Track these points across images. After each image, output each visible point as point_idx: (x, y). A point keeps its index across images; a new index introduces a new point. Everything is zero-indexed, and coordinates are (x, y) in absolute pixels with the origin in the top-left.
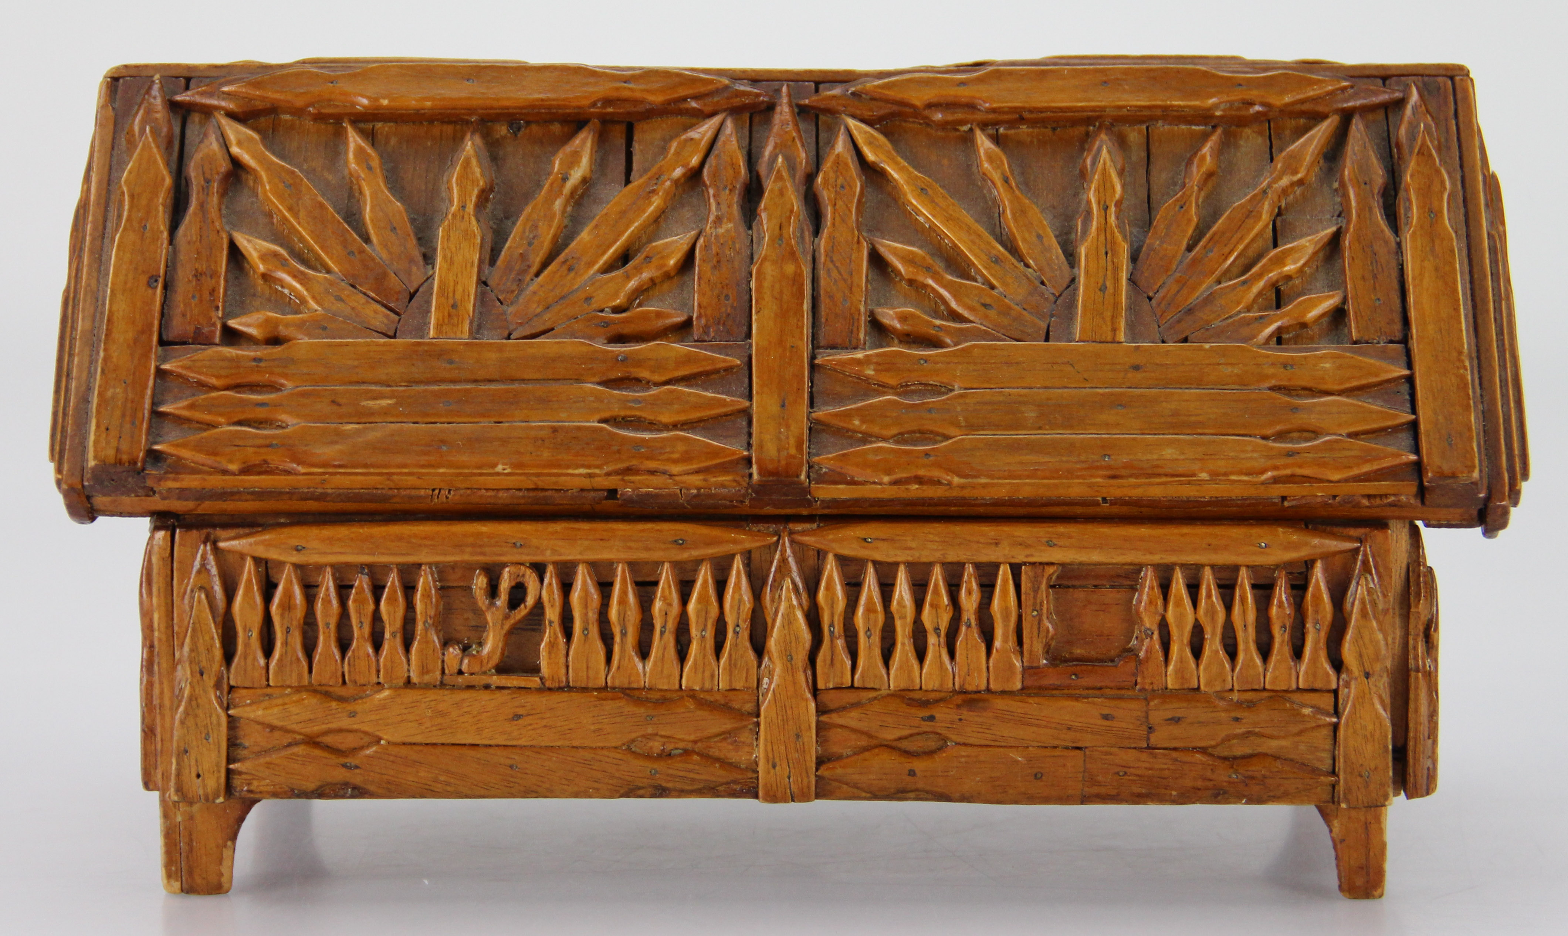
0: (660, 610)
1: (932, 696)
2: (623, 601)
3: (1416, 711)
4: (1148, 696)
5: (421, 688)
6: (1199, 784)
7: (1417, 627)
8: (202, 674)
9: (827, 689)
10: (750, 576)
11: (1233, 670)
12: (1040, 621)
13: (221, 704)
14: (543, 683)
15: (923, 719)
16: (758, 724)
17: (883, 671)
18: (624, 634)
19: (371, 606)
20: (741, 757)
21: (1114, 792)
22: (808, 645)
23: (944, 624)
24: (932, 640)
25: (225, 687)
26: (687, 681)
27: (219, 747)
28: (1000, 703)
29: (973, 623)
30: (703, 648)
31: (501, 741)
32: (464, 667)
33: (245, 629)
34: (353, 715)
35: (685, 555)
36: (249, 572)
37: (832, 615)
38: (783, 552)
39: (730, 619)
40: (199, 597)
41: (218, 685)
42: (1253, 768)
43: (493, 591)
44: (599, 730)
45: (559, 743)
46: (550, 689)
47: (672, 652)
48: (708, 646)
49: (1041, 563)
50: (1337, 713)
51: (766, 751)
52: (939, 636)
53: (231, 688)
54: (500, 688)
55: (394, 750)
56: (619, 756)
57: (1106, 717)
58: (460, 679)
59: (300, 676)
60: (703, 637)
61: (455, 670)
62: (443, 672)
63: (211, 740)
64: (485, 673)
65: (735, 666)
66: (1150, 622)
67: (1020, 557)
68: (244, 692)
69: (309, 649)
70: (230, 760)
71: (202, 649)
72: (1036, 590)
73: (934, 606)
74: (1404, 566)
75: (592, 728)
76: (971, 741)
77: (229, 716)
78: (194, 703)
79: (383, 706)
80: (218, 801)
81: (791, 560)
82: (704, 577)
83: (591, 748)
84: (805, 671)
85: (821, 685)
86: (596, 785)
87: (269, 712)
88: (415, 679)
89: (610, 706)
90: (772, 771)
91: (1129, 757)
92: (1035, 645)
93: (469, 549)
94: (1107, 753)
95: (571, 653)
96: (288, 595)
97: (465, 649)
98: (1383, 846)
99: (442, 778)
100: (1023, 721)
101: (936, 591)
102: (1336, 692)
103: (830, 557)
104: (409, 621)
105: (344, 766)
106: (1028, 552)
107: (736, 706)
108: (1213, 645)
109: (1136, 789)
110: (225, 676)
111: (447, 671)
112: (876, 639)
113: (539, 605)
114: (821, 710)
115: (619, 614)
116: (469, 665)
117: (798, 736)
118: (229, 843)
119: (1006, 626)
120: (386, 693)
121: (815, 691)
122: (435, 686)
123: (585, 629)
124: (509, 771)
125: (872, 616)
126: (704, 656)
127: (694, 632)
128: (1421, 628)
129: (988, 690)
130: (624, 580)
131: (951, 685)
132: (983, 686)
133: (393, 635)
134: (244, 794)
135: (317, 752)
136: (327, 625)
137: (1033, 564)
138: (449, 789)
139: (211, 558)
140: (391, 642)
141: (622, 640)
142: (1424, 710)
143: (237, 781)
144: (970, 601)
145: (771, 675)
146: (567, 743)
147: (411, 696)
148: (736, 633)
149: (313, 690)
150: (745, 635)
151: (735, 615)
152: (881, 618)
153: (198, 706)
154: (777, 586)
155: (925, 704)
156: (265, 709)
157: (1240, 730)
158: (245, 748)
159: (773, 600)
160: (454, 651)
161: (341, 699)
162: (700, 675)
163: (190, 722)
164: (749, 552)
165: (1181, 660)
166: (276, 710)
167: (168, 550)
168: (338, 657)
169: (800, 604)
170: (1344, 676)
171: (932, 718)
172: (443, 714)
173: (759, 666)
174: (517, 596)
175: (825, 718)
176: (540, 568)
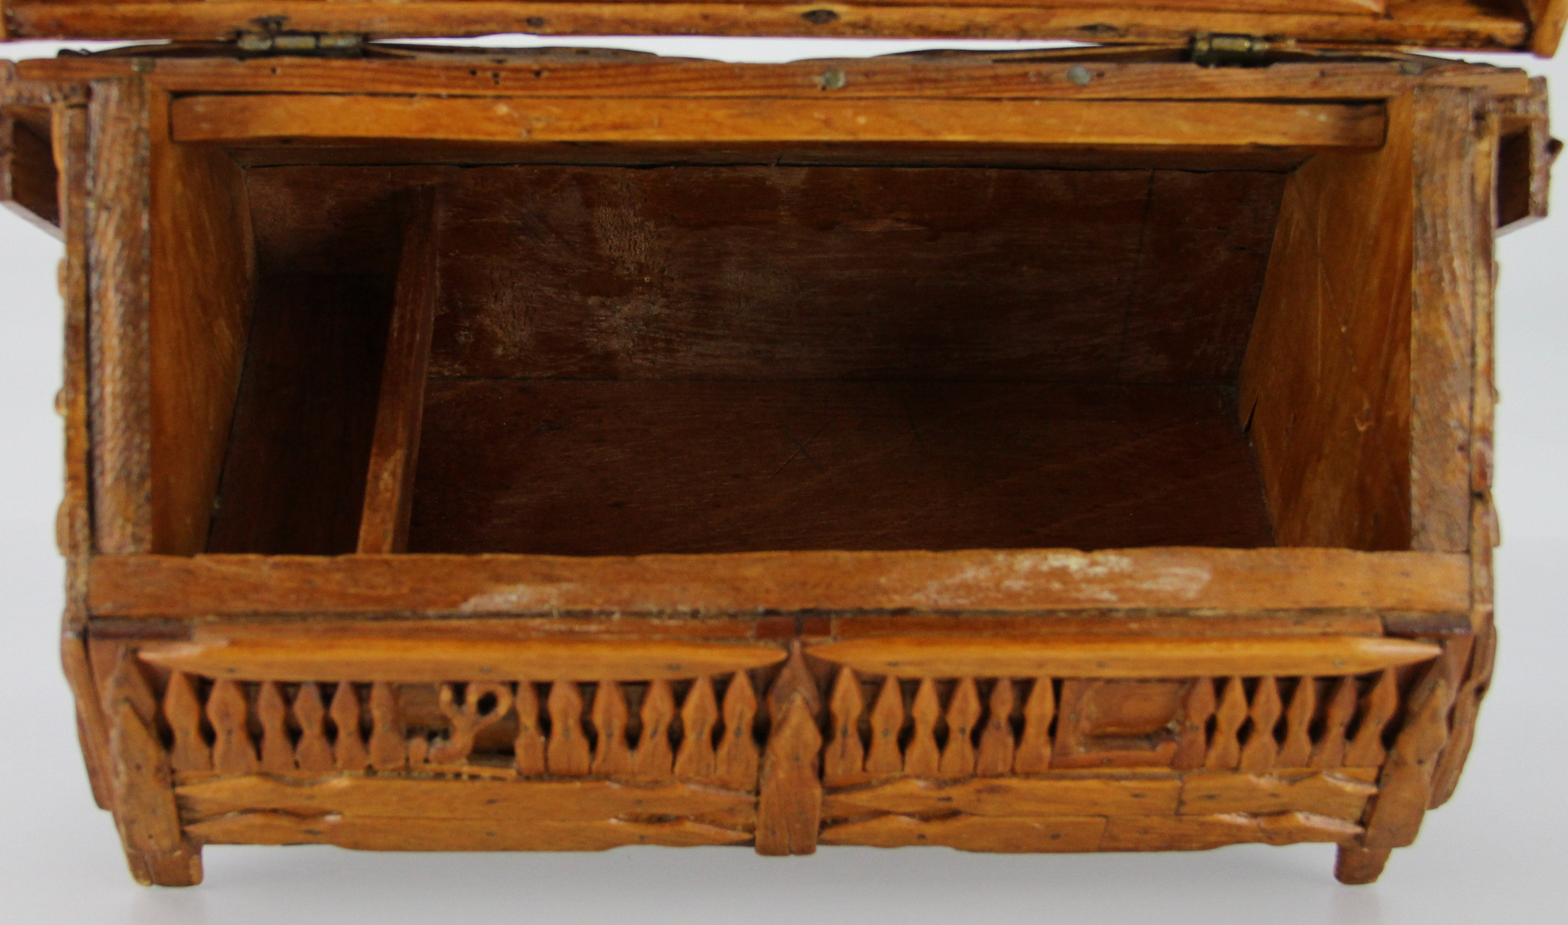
0: (651, 717)
1: (950, 776)
2: (608, 710)
5: (384, 776)
8: (139, 767)
9: (836, 774)
11: (1279, 752)
12: (1077, 721)
13: (164, 787)
14: (519, 773)
15: (939, 799)
16: (757, 801)
17: (898, 758)
19: (321, 711)
22: (816, 746)
23: (971, 721)
24: (955, 735)
25: (167, 771)
26: (681, 768)
27: (168, 817)
28: (1023, 785)
29: (1004, 722)
30: (698, 742)
31: (476, 816)
32: (431, 757)
33: (181, 728)
35: (680, 676)
36: (178, 683)
37: (846, 719)
38: (793, 668)
39: (731, 723)
40: (124, 710)
41: (158, 771)
42: (1281, 826)
43: (460, 698)
44: (584, 811)
46: (527, 777)
47: (663, 746)
48: (704, 741)
49: (1086, 679)
50: (1379, 782)
51: (766, 819)
52: (963, 732)
53: (173, 771)
54: (473, 777)
55: (359, 821)
56: (604, 827)
57: (1136, 795)
58: (428, 767)
59: (249, 764)
60: (699, 735)
61: (421, 758)
62: (408, 760)
63: (158, 813)
64: (454, 763)
65: (735, 758)
67: (1062, 673)
68: (189, 774)
69: (257, 737)
70: (182, 823)
71: (134, 749)
72: (1079, 699)
73: (962, 711)
75: (575, 809)
76: (990, 813)
77: (173, 793)
78: (134, 787)
79: (344, 791)
80: (175, 854)
81: (803, 675)
82: (701, 688)
84: (812, 765)
85: (829, 771)
86: (580, 846)
87: (218, 791)
88: (377, 765)
89: (596, 794)
90: (770, 836)
91: (1154, 822)
92: (1071, 737)
93: (429, 673)
94: (1131, 820)
95: (550, 747)
96: (225, 701)
97: (430, 738)
99: (413, 841)
100: (1046, 799)
101: (965, 699)
102: (1381, 767)
103: (847, 671)
107: (734, 786)
108: (1263, 734)
109: (1156, 842)
110: (166, 762)
111: (411, 759)
112: (893, 734)
113: (513, 714)
114: (830, 790)
115: (604, 721)
116: (435, 755)
117: (801, 811)
119: (1039, 726)
120: (345, 780)
121: (821, 776)
122: (399, 773)
123: (566, 729)
124: (487, 837)
125: (891, 720)
126: (700, 749)
127: (689, 733)
129: (1013, 772)
130: (609, 695)
131: (971, 768)
132: (1007, 769)
133: (349, 732)
135: (277, 822)
137: (1078, 679)
138: (421, 848)
139: (132, 670)
140: (347, 737)
141: (608, 739)
143: (191, 835)
144: (1002, 708)
145: (773, 768)
147: (373, 782)
148: (737, 732)
149: (265, 774)
150: (746, 735)
151: (736, 720)
152: (900, 720)
154: (785, 697)
155: (941, 785)
156: (215, 791)
157: (1275, 801)
158: (197, 812)
159: (779, 710)
160: (419, 742)
161: (297, 783)
162: (694, 765)
164: (754, 669)
165: (1225, 748)
166: (226, 794)
167: (83, 654)
168: (288, 747)
169: (811, 715)
170: (1394, 753)
171: (948, 798)
173: (761, 756)
174: (487, 703)
175: (832, 798)
176: (514, 686)
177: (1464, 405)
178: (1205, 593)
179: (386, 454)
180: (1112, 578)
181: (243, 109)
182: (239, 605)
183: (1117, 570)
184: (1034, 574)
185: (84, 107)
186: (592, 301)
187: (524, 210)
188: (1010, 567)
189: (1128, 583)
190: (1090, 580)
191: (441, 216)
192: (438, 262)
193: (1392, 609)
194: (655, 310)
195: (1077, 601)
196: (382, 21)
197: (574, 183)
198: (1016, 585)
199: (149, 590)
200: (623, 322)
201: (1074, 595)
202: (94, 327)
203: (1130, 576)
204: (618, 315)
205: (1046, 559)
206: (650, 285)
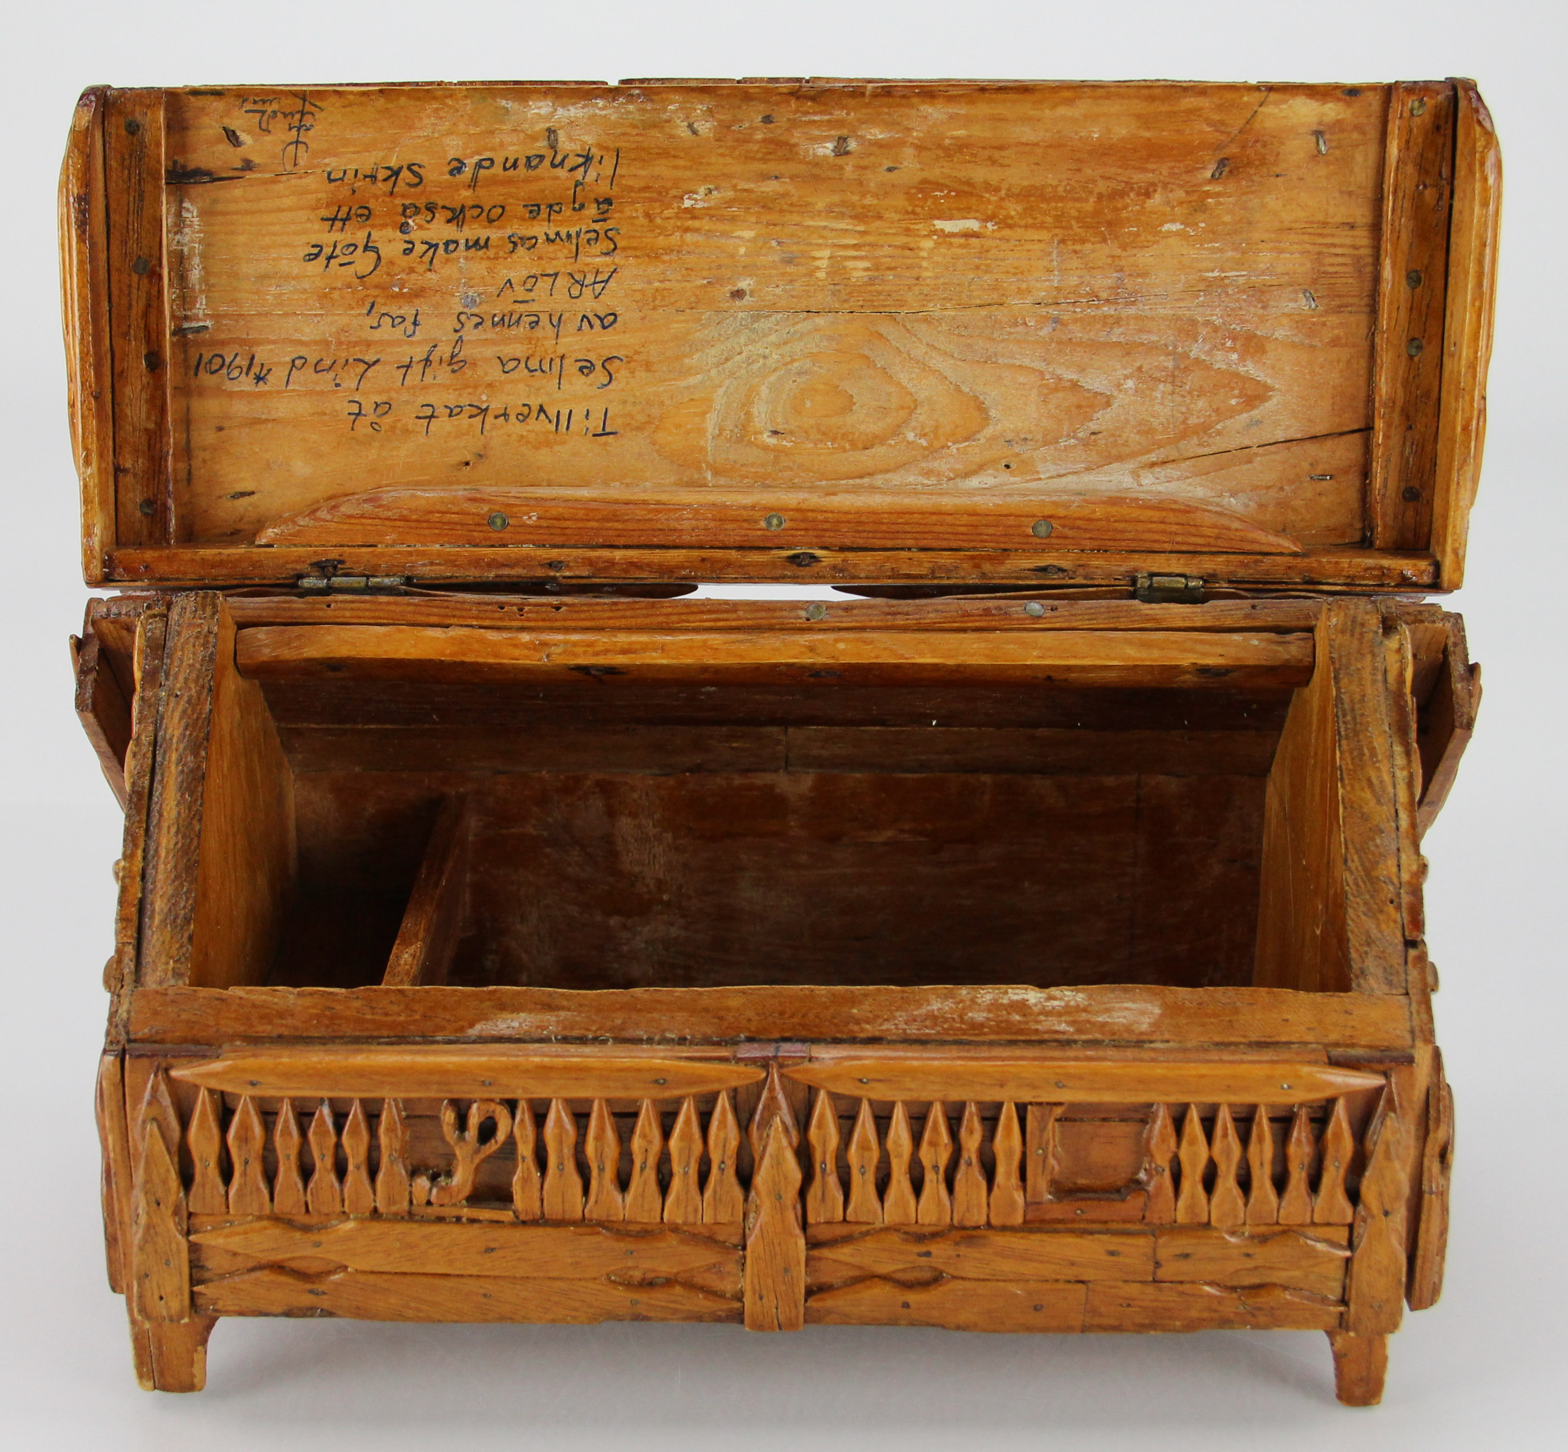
0: (640, 1147)
1: (927, 1230)
2: (599, 1138)
3: (1428, 1230)
4: (1157, 1231)
5: (388, 1220)
6: (1205, 1315)
7: (1432, 1149)
8: (159, 1204)
9: (818, 1224)
10: (735, 1109)
11: (1246, 1205)
12: (1045, 1159)
13: (180, 1232)
14: (517, 1217)
15: (919, 1255)
16: (744, 1257)
17: (878, 1205)
18: (601, 1170)
19: (333, 1139)
20: (728, 1287)
21: (1116, 1323)
22: (798, 1184)
23: (944, 1158)
24: (929, 1176)
25: (185, 1214)
26: (670, 1214)
27: (180, 1273)
28: (1000, 1240)
29: (974, 1160)
30: (686, 1183)
31: (474, 1271)
32: (433, 1199)
33: (201, 1159)
34: (318, 1244)
35: (667, 1094)
36: (204, 1103)
37: (824, 1153)
38: (772, 1090)
39: (715, 1157)
40: (151, 1130)
41: (176, 1213)
42: (1263, 1300)
43: (462, 1123)
44: (577, 1263)
45: (535, 1275)
46: (524, 1223)
47: (653, 1187)
48: (691, 1181)
49: (1048, 1104)
50: (1351, 1245)
51: (752, 1282)
52: (937, 1173)
53: (190, 1215)
54: (472, 1221)
55: (361, 1278)
56: (597, 1287)
57: (1112, 1253)
58: (429, 1210)
59: (261, 1206)
60: (686, 1173)
61: (424, 1200)
62: (411, 1202)
63: (172, 1265)
64: (454, 1205)
65: (720, 1200)
66: (1162, 1160)
67: (1026, 1096)
68: (204, 1219)
69: (270, 1177)
70: (194, 1282)
71: (156, 1179)
72: (1043, 1130)
73: (933, 1144)
74: (1424, 1090)
75: (569, 1261)
76: (971, 1275)
77: (189, 1241)
78: (152, 1231)
79: (349, 1237)
80: (183, 1322)
81: (781, 1097)
82: (687, 1112)
83: (568, 1279)
84: (795, 1208)
85: (811, 1219)
86: (574, 1313)
87: (230, 1240)
88: (382, 1209)
89: (589, 1241)
90: (759, 1302)
91: (1134, 1290)
92: (1039, 1183)
93: (435, 1087)
94: (1111, 1287)
95: (546, 1186)
96: (245, 1127)
97: (434, 1178)
98: (1385, 1358)
99: (412, 1305)
100: (1024, 1257)
101: (935, 1128)
102: (1351, 1227)
103: (822, 1095)
104: (373, 1151)
105: (311, 1292)
106: (1035, 1093)
107: (721, 1238)
108: (1227, 1183)
109: (1139, 1320)
110: (184, 1203)
111: (415, 1202)
112: (870, 1177)
113: (511, 1142)
114: (813, 1244)
115: (596, 1150)
116: (438, 1197)
117: (786, 1270)
118: (200, 1348)
119: (1009, 1165)
120: (350, 1225)
121: (804, 1225)
122: (403, 1218)
123: (561, 1164)
124: (483, 1300)
125: (866, 1154)
126: (687, 1192)
127: (677, 1168)
128: (1437, 1150)
129: (989, 1224)
130: (601, 1117)
131: (948, 1220)
132: (983, 1220)
133: (358, 1167)
134: (209, 1312)
135: (283, 1279)
136: (288, 1157)
137: (1040, 1104)
138: (421, 1315)
139: (163, 1087)
140: (356, 1173)
141: (599, 1175)
142: (1435, 1230)
143: (200, 1301)
144: (972, 1142)
145: (757, 1212)
146: (542, 1274)
147: (376, 1228)
148: (722, 1170)
149: (276, 1219)
150: (731, 1172)
151: (720, 1152)
152: (875, 1154)
153: (156, 1233)
154: (766, 1123)
155: (920, 1238)
156: (227, 1236)
157: (1250, 1264)
158: (208, 1270)
159: (761, 1138)
160: (423, 1182)
161: (306, 1229)
162: (682, 1210)
163: (149, 1248)
164: (735, 1090)
165: (1193, 1196)
166: (237, 1239)
167: (119, 1076)
168: (300, 1185)
169: (790, 1144)
170: (1360, 1208)
171: (928, 1254)
172: (411, 1246)
173: (746, 1199)
174: (487, 1131)
175: (815, 1253)
176: (511, 1105)
177: (1391, 863)
178: (1156, 1025)
179: (407, 943)
180: (1067, 1011)
181: (299, 637)
182: (264, 1029)
183: (1072, 1003)
184: (995, 1006)
185: (165, 617)
186: (614, 921)
187: (550, 820)
188: (973, 1001)
189: (1084, 1016)
190: (1048, 1013)
191: (473, 824)
192: (468, 877)
193: (1337, 1045)
194: (674, 932)
195: (1037, 1031)
196: (424, 565)
197: (597, 790)
198: (979, 1016)
199: (184, 1016)
200: (643, 945)
201: (1034, 1026)
202: (156, 794)
203: (1085, 1010)
204: (638, 938)
205: (1006, 993)
206: (668, 904)
